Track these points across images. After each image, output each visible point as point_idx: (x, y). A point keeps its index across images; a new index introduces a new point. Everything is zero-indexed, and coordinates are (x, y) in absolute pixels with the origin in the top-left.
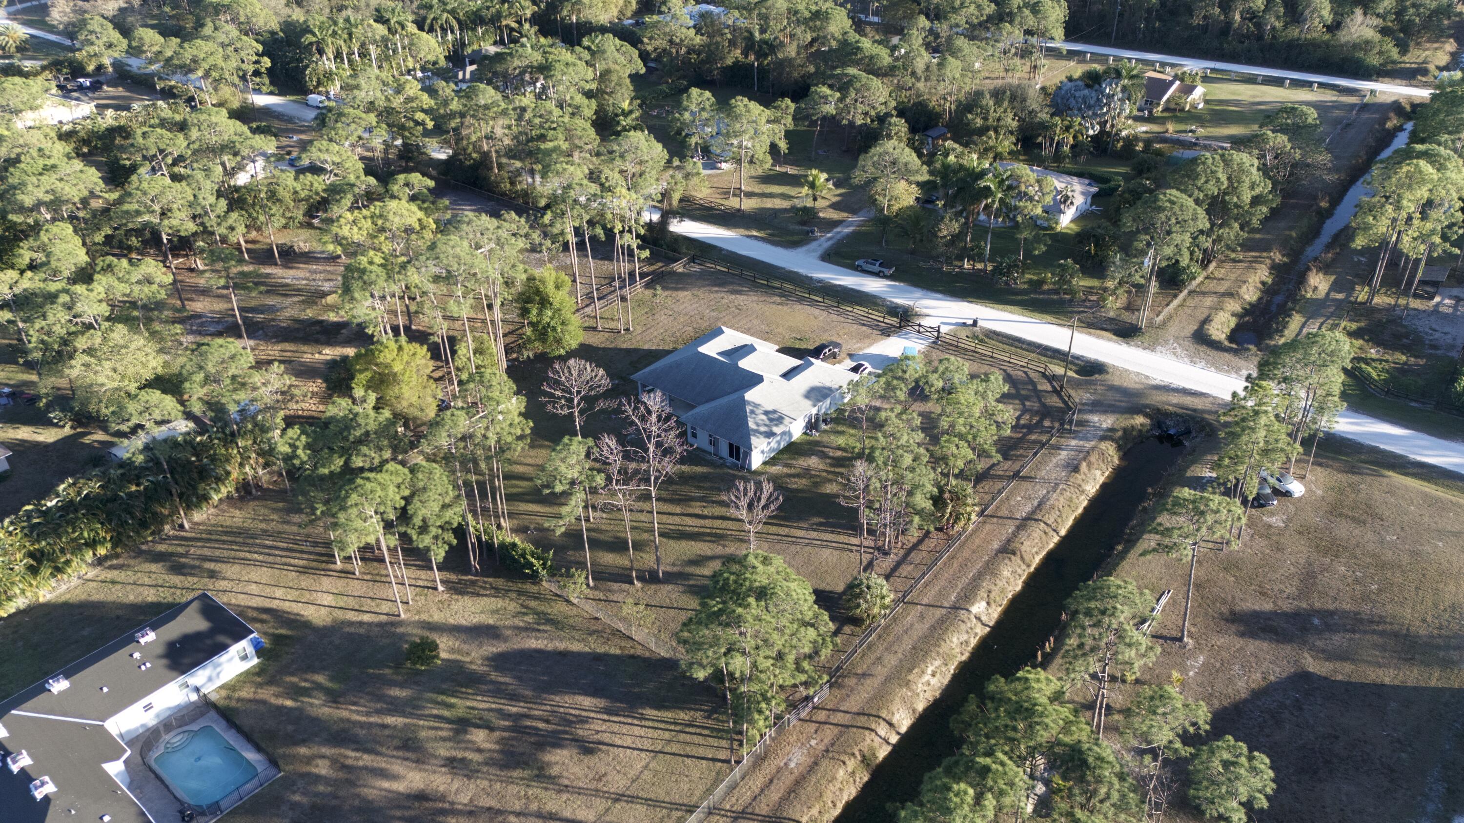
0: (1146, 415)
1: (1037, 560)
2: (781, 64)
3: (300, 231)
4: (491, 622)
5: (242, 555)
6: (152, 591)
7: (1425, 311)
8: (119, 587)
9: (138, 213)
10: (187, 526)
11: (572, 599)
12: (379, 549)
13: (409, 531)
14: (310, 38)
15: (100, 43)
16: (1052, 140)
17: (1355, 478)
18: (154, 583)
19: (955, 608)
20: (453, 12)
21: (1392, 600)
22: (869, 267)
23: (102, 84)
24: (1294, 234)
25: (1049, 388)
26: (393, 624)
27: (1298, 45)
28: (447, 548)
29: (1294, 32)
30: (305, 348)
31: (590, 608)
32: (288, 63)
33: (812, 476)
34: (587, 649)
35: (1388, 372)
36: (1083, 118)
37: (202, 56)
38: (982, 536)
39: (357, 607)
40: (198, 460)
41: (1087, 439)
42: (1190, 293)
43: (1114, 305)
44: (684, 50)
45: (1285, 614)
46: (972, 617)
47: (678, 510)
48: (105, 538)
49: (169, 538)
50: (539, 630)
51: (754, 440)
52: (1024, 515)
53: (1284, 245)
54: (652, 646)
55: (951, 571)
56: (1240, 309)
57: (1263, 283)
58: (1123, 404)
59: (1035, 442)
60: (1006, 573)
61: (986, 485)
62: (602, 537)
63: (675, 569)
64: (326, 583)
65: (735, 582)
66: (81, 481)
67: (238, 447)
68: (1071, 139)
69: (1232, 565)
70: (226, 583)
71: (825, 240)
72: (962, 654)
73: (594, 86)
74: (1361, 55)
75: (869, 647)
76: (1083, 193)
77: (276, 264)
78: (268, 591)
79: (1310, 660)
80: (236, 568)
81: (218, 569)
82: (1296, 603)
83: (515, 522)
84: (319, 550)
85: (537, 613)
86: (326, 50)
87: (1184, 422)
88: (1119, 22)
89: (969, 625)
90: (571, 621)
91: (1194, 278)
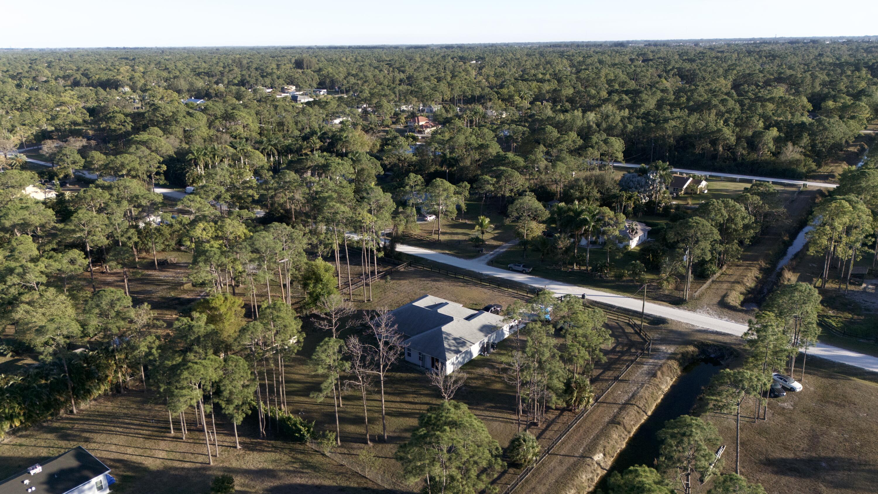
0: (695, 346)
1: (635, 429)
2: (462, 169)
3: (172, 253)
4: (271, 467)
5: (108, 428)
6: (46, 450)
7: (858, 291)
8: (24, 448)
9: (74, 231)
10: (75, 411)
11: (326, 453)
12: (200, 424)
13: (220, 402)
14: (191, 156)
15: (69, 161)
16: (621, 205)
17: (834, 381)
18: (48, 445)
19: (583, 457)
20: (275, 145)
21: (872, 451)
22: (517, 268)
23: (66, 183)
24: (771, 252)
25: (633, 331)
26: (204, 469)
27: (757, 163)
28: (244, 416)
29: (754, 156)
30: (167, 312)
31: (338, 459)
32: (177, 171)
33: (485, 379)
34: (335, 484)
35: (842, 322)
36: (639, 192)
37: (127, 162)
38: (597, 414)
39: (181, 459)
40: (88, 366)
41: (659, 359)
42: (713, 281)
43: (668, 287)
44: (406, 164)
45: (802, 460)
46: (594, 463)
47: (398, 399)
48: (19, 414)
49: (62, 419)
50: (303, 473)
51: (448, 355)
52: (623, 401)
53: (766, 257)
54: (379, 482)
55: (579, 435)
56: (745, 291)
57: (757, 278)
58: (680, 340)
59: (627, 361)
60: (615, 436)
61: (599, 385)
62: (347, 416)
63: (396, 435)
64: (163, 444)
65: (435, 418)
66: (10, 376)
67: (115, 360)
68: (632, 204)
69: (762, 431)
70: (95, 445)
71: (490, 255)
72: (589, 487)
73: (354, 177)
74: (794, 167)
75: (526, 481)
76: (642, 230)
77: (155, 269)
78: (123, 449)
79: (824, 488)
80: (104, 436)
81: (91, 437)
82: (808, 453)
83: (291, 407)
84: (160, 425)
85: (302, 462)
86: (199, 163)
87: (720, 350)
88: (654, 153)
89: (593, 468)
90: (325, 467)
91: (715, 273)
